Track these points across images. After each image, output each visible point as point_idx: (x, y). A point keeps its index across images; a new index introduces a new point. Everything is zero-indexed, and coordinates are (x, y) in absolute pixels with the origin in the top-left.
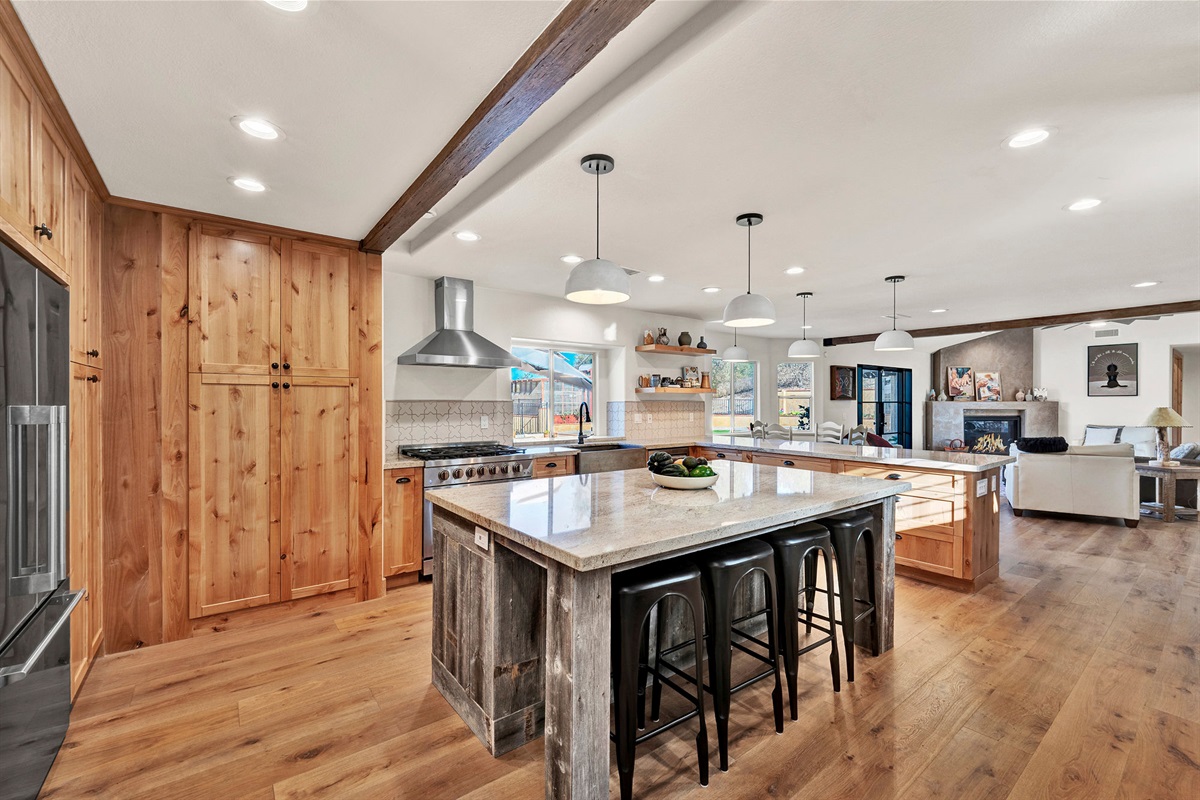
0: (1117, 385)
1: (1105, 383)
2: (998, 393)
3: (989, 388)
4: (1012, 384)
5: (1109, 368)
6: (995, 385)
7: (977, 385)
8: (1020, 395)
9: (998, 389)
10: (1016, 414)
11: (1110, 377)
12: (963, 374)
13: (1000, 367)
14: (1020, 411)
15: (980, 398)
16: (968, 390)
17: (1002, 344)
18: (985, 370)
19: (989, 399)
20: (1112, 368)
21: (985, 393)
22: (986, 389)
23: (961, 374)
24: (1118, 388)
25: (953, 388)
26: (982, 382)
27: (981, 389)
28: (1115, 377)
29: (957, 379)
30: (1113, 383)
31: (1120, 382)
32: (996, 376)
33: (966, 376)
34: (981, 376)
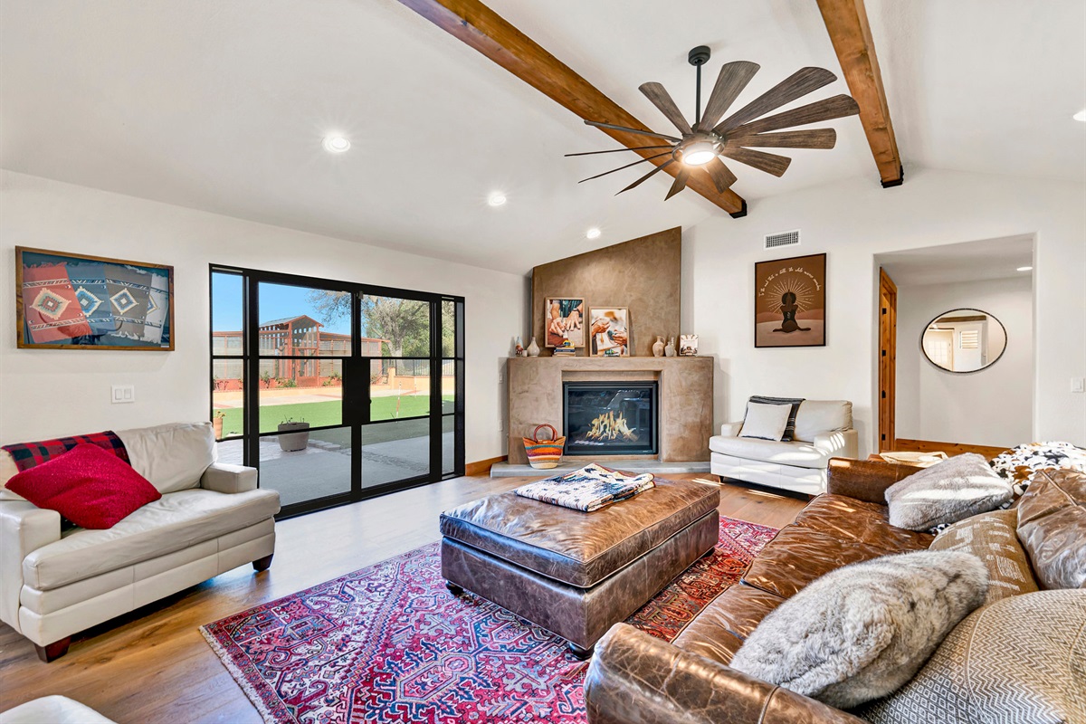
0: (796, 328)
1: (779, 324)
2: (624, 343)
3: (610, 334)
4: (648, 329)
5: (784, 298)
6: (621, 329)
7: (592, 329)
8: (658, 346)
9: (625, 335)
10: (651, 378)
11: (785, 314)
12: (570, 310)
13: (629, 300)
14: (658, 373)
15: (595, 352)
16: (576, 338)
17: (633, 262)
18: (606, 304)
19: (609, 353)
20: (789, 297)
21: (604, 342)
22: (605, 336)
23: (566, 312)
24: (797, 333)
25: (553, 334)
26: (600, 324)
27: (599, 336)
28: (793, 313)
29: (559, 319)
30: (789, 326)
31: (801, 323)
32: (622, 314)
33: (574, 314)
34: (598, 314)
